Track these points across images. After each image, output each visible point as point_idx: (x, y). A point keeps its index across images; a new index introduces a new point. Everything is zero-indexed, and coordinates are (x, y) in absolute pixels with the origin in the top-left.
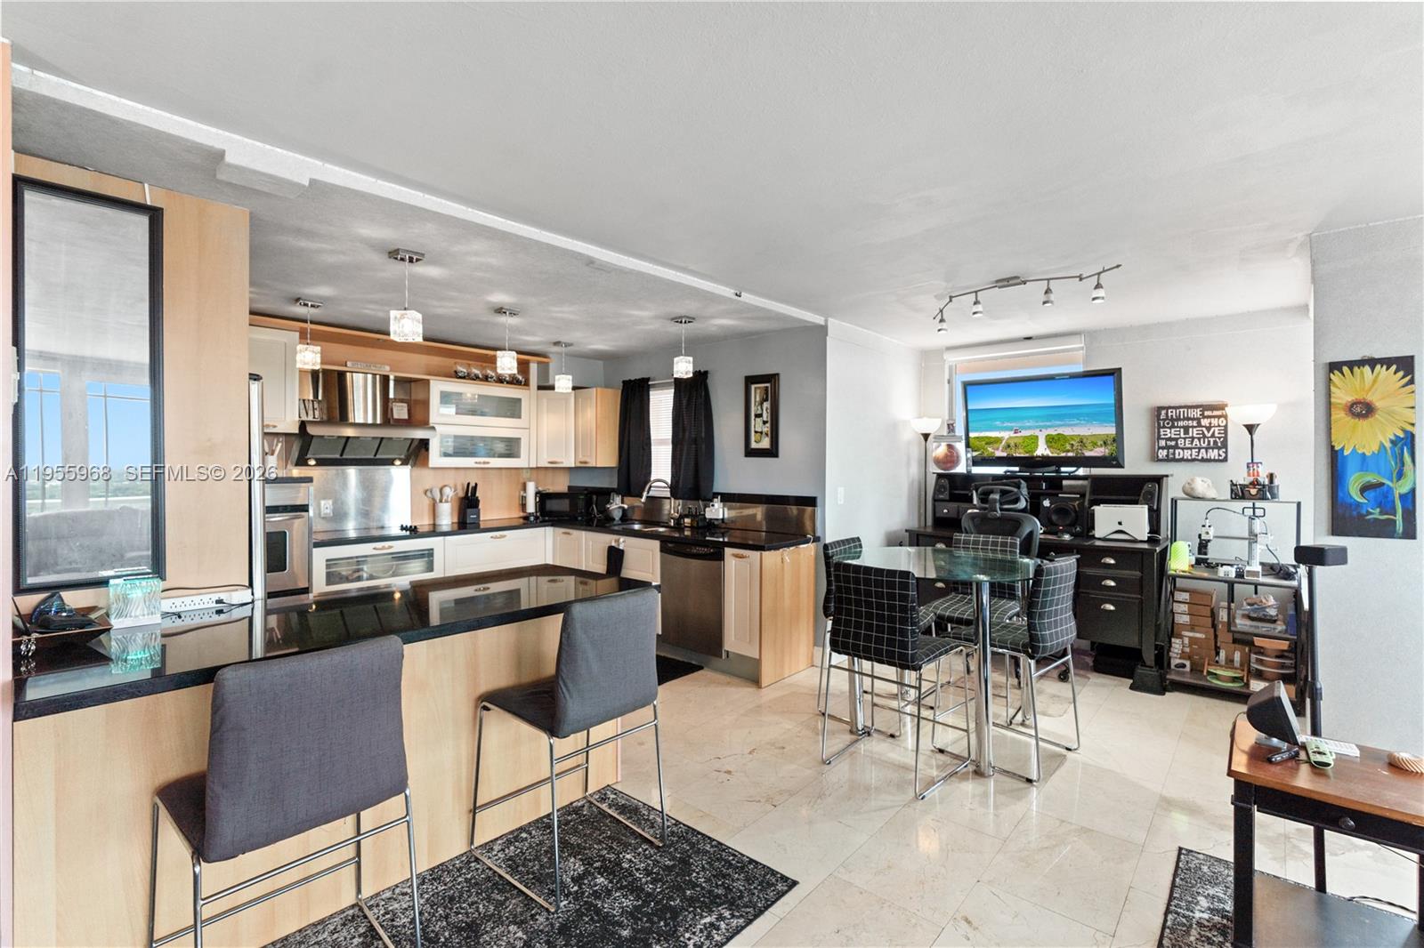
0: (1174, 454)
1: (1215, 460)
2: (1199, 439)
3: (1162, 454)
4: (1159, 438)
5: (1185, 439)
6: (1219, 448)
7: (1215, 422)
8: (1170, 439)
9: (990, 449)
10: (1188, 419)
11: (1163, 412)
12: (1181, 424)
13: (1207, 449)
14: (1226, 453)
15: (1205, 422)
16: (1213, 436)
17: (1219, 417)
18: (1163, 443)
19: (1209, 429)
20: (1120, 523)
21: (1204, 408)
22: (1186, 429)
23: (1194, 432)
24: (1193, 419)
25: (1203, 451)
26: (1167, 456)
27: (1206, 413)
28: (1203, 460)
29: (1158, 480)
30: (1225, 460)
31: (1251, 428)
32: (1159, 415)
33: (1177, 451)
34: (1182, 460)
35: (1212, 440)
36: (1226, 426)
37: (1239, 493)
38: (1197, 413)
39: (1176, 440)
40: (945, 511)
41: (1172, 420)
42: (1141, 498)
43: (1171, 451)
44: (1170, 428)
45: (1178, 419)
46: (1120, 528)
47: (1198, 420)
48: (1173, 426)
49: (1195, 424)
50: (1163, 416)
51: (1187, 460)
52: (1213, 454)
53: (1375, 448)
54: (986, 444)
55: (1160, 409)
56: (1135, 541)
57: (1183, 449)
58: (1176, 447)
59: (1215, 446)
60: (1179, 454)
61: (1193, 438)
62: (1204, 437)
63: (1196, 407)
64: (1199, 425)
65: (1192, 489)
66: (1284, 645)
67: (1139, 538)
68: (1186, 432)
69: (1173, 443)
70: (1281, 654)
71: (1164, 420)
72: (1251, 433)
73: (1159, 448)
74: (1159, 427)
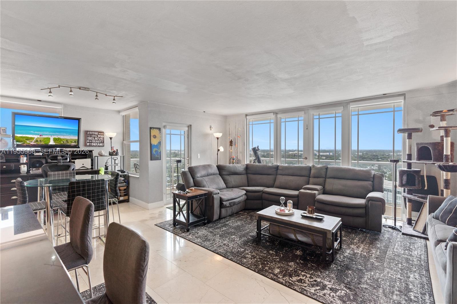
0: (91, 144)
1: (101, 146)
2: (98, 140)
3: (88, 144)
4: (87, 140)
5: (94, 140)
6: (102, 143)
7: (101, 136)
8: (90, 140)
9: (28, 142)
10: (95, 135)
11: (88, 132)
12: (93, 136)
13: (99, 143)
14: (104, 144)
15: (99, 136)
16: (101, 140)
17: (102, 135)
18: (88, 141)
19: (100, 138)
20: (83, 164)
21: (99, 132)
22: (94, 137)
23: (96, 139)
24: (96, 135)
25: (98, 144)
26: (89, 145)
27: (99, 134)
28: (99, 146)
29: (91, 151)
30: (104, 146)
31: (111, 138)
32: (87, 133)
33: (92, 144)
34: (93, 146)
35: (101, 141)
36: (104, 138)
37: (111, 154)
38: (97, 133)
39: (92, 140)
40: (4, 167)
41: (91, 135)
42: (87, 157)
43: (90, 143)
44: (90, 137)
45: (92, 135)
46: (83, 166)
47: (97, 135)
48: (91, 137)
49: (96, 136)
50: (88, 133)
51: (95, 146)
52: (101, 144)
53: (156, 144)
54: (26, 139)
55: (87, 131)
56: (88, 169)
57: (94, 143)
58: (92, 142)
59: (101, 143)
60: (93, 144)
61: (96, 140)
62: (99, 140)
63: (97, 132)
64: (98, 137)
65: (102, 154)
66: (125, 188)
67: (89, 168)
68: (94, 138)
69: (91, 141)
70: (125, 190)
71: (89, 135)
72: (111, 140)
73: (87, 142)
74: (87, 137)
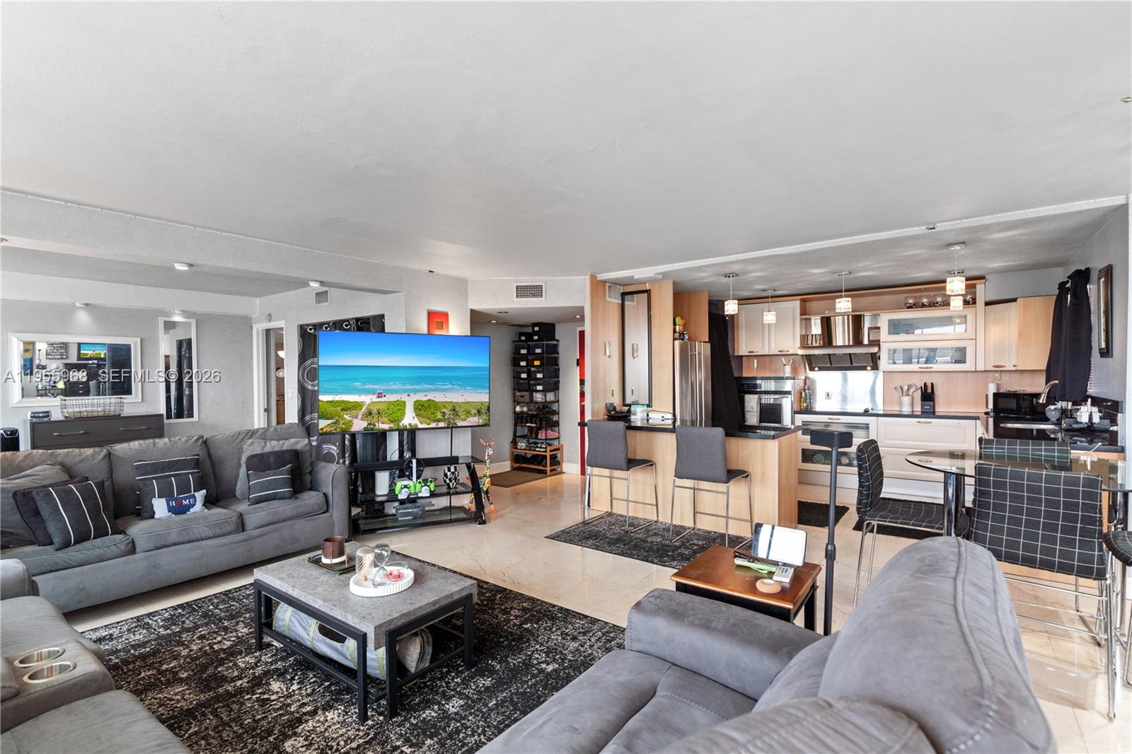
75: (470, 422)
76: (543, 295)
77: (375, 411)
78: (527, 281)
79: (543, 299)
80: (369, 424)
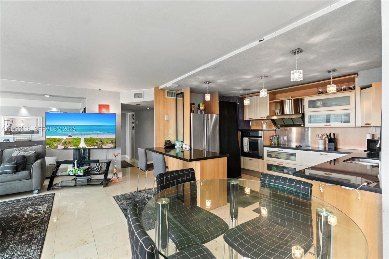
75: (108, 146)
76: (143, 97)
77: (67, 142)
78: (138, 91)
79: (143, 98)
80: (65, 147)
